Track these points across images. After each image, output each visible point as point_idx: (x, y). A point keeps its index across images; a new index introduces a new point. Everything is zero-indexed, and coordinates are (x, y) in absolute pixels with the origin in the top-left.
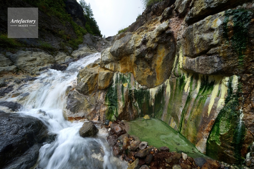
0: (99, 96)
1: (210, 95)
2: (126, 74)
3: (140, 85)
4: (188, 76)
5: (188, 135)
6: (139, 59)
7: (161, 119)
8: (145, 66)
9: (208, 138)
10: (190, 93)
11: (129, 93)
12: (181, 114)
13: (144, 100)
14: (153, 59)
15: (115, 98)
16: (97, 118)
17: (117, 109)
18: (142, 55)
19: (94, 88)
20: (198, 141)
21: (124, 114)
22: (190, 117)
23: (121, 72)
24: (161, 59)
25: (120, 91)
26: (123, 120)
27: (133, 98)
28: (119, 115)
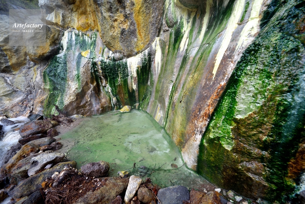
0: (34, 75)
1: (223, 32)
2: (88, 33)
3: (111, 52)
4: (189, 20)
5: (173, 132)
7: (147, 111)
8: (113, 9)
9: (205, 132)
10: (187, 50)
11: (92, 68)
12: (170, 94)
13: (119, 79)
15: (62, 75)
16: (27, 114)
17: (62, 95)
20: (187, 141)
21: (78, 104)
22: (180, 95)
23: (78, 29)
25: (74, 63)
26: (78, 113)
27: (102, 77)
28: (67, 107)
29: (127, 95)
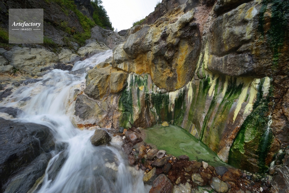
0: (111, 101)
1: (237, 100)
2: (142, 75)
3: (158, 88)
4: (213, 78)
5: (210, 143)
6: (158, 57)
7: (181, 126)
8: (164, 67)
9: (232, 146)
10: (214, 97)
11: (146, 98)
12: (204, 121)
13: (163, 105)
14: (174, 57)
15: (130, 102)
16: (110, 125)
17: (132, 115)
18: (161, 53)
19: (105, 91)
20: (220, 149)
21: (140, 120)
22: (213, 124)
23: (137, 73)
24: (183, 59)
25: (136, 94)
26: (139, 127)
27: (151, 103)
28: (135, 122)
29: (166, 115)
